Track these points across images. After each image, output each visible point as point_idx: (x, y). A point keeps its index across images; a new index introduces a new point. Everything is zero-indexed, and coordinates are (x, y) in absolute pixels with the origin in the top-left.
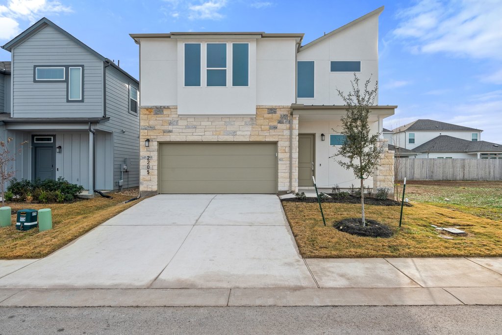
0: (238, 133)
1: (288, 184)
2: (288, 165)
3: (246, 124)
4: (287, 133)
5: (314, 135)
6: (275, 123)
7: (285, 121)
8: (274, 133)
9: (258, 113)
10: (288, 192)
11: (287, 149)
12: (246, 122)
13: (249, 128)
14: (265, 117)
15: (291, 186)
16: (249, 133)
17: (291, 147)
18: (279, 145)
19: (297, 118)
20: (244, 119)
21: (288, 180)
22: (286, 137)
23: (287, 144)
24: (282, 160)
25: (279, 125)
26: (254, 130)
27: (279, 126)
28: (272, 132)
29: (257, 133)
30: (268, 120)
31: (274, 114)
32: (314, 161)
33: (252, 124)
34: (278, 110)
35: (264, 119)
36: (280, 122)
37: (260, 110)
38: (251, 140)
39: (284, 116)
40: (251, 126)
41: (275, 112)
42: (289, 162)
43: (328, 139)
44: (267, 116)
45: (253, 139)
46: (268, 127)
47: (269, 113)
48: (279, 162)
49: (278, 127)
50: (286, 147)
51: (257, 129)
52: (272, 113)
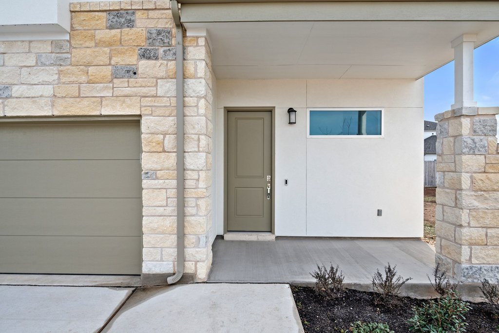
0: (16, 91)
1: (173, 252)
2: (173, 192)
3: (40, 63)
4: (168, 88)
5: (270, 111)
6: (131, 59)
7: (161, 51)
8: (127, 91)
9: (76, 26)
10: (170, 280)
11: (170, 142)
12: (39, 56)
13: (50, 75)
14: (98, 37)
15: (181, 257)
16: (48, 90)
17: (181, 135)
18: (143, 128)
19: (202, 42)
20: (32, 45)
21: (174, 238)
22: (165, 101)
23: (170, 123)
24: (152, 175)
25: (143, 63)
26: (64, 79)
27: (144, 65)
28: (123, 86)
29: (73, 90)
30: (107, 50)
31: (126, 30)
32: (272, 172)
33: (59, 62)
34: (139, 14)
35: (97, 45)
36: (145, 55)
37: (83, 16)
38: (56, 113)
39: (159, 33)
40: (55, 68)
41: (130, 24)
42: (174, 183)
43: (304, 120)
44: (105, 34)
45: (60, 110)
46: (107, 71)
47: (111, 27)
48: (145, 183)
49: (140, 71)
50: (165, 134)
51: (73, 79)
52: (121, 26)
